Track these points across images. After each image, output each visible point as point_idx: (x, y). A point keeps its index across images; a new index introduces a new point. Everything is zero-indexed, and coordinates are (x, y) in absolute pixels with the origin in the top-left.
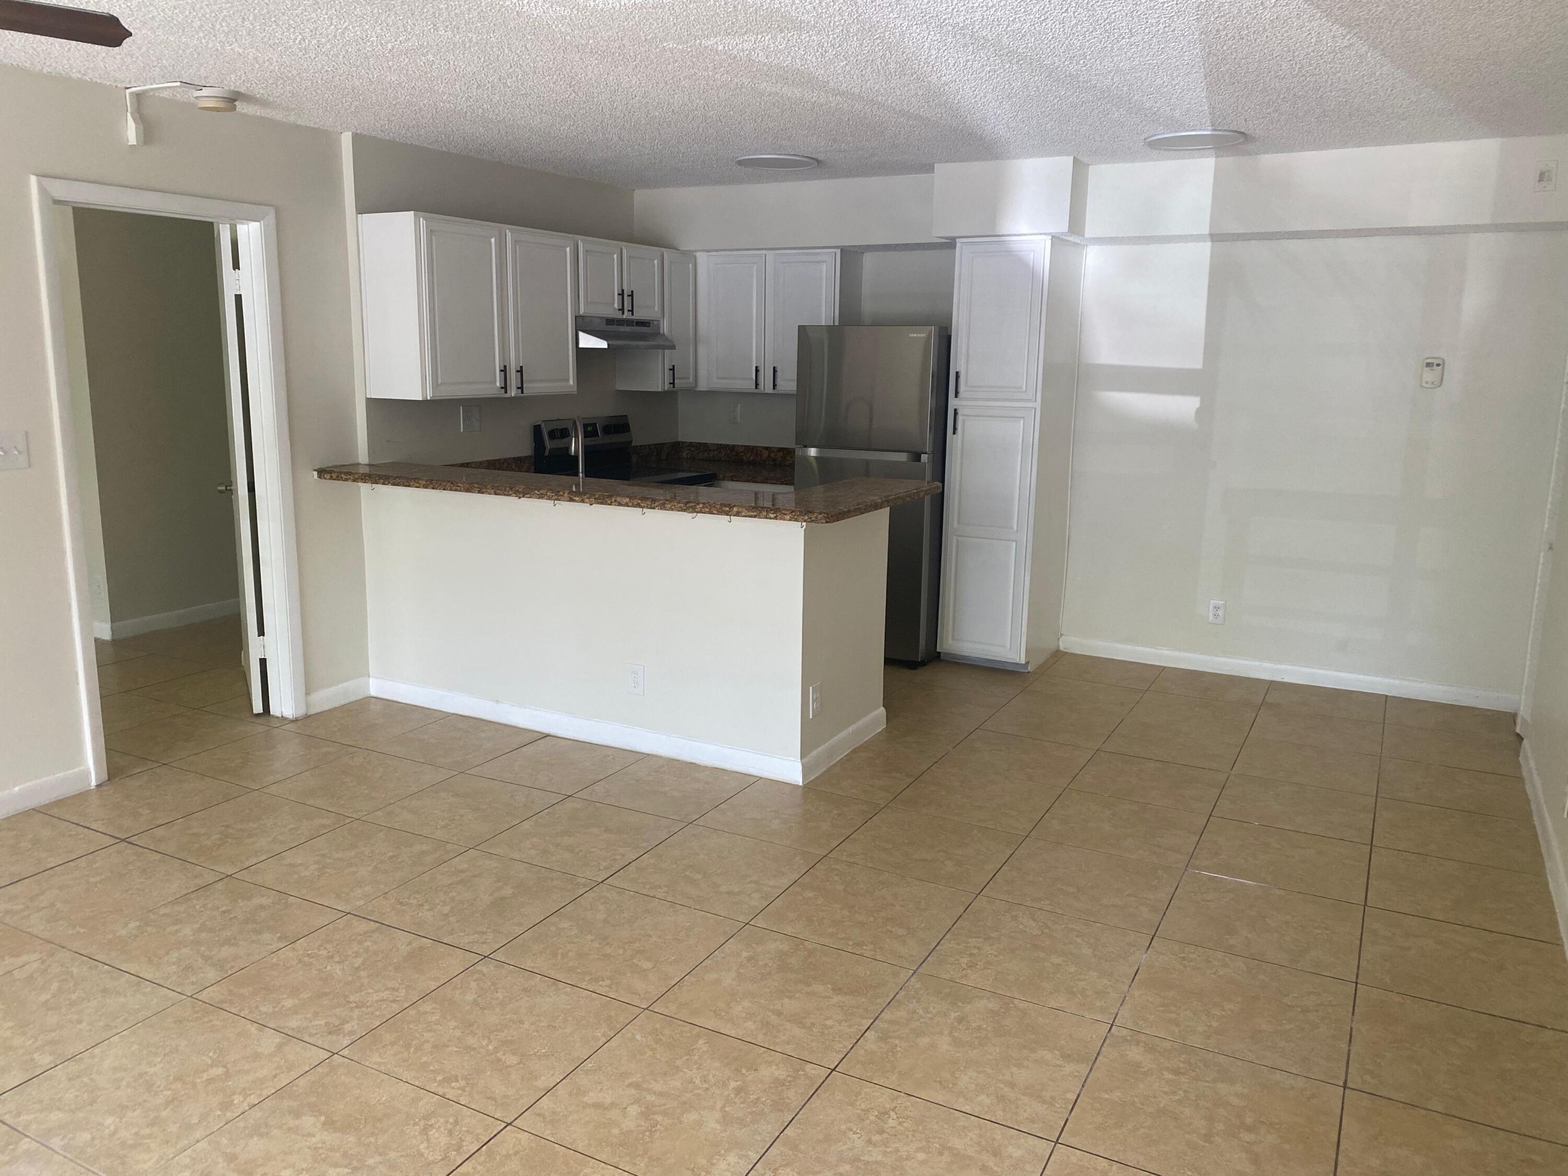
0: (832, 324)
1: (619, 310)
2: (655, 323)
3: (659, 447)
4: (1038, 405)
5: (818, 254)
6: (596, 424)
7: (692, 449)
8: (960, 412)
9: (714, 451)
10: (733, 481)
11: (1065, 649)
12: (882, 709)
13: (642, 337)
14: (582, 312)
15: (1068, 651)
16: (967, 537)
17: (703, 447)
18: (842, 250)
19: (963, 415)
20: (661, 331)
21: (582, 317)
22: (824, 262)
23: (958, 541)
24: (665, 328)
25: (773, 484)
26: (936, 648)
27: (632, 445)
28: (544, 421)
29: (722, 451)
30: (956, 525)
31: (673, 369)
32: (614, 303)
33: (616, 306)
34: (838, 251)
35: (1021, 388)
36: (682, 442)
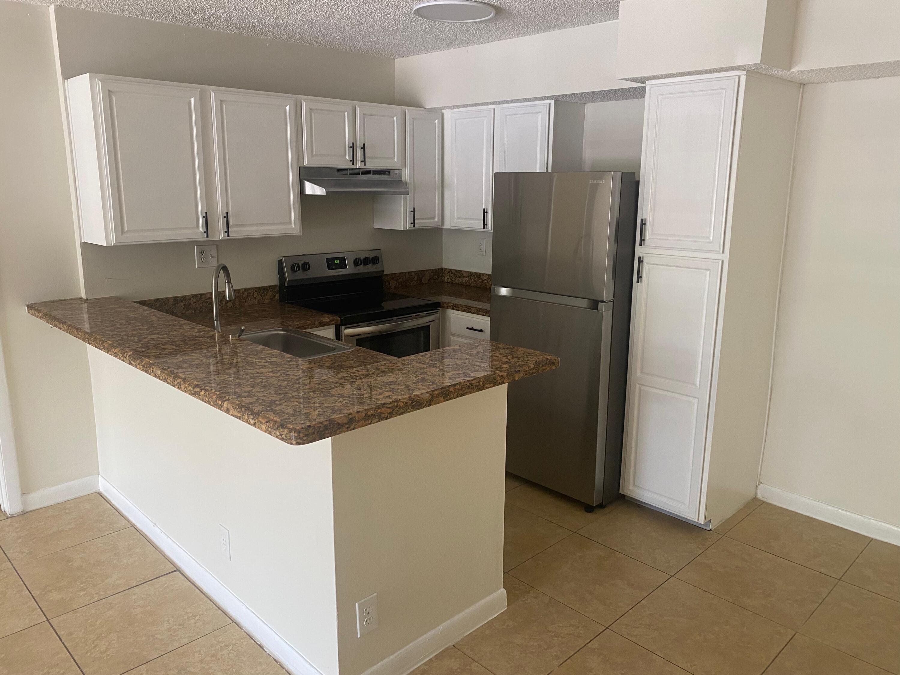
0: (545, 171)
1: (351, 161)
2: (396, 172)
3: (420, 274)
4: (726, 257)
5: (534, 106)
6: (345, 257)
7: (451, 275)
8: (645, 261)
9: (466, 277)
10: (454, 309)
11: (763, 497)
12: (503, 591)
13: (385, 184)
14: (305, 163)
15: (765, 500)
16: (647, 386)
17: (458, 273)
18: (556, 102)
19: (647, 263)
20: (403, 179)
21: (305, 168)
22: (539, 112)
23: (640, 388)
24: (407, 176)
25: (483, 315)
26: (619, 490)
27: (384, 274)
28: (283, 257)
29: (472, 278)
30: (639, 374)
31: (413, 211)
32: (345, 155)
33: (347, 157)
34: (552, 102)
35: (708, 238)
36: (444, 269)
